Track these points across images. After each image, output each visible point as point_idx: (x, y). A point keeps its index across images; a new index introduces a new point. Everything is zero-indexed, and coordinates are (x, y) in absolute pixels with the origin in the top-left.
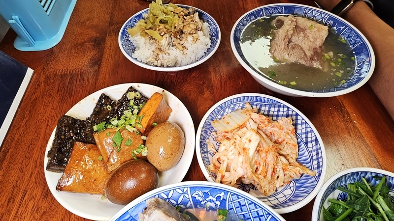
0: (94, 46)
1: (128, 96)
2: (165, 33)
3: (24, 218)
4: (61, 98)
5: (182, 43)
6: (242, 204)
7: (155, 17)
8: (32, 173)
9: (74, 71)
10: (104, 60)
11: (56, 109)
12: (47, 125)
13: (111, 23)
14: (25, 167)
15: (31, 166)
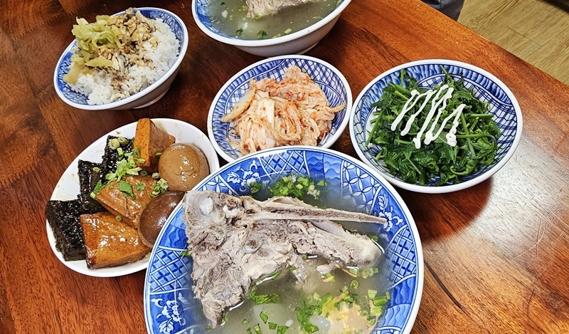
0: (31, 130)
1: (111, 147)
2: (112, 55)
3: (74, 331)
4: (30, 207)
5: (140, 57)
6: (277, 160)
7: (88, 41)
8: (51, 293)
9: (26, 172)
10: (57, 138)
11: (33, 221)
12: (34, 242)
13: (35, 92)
14: (38, 293)
15: (46, 288)
